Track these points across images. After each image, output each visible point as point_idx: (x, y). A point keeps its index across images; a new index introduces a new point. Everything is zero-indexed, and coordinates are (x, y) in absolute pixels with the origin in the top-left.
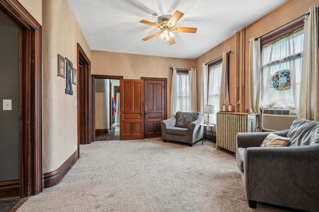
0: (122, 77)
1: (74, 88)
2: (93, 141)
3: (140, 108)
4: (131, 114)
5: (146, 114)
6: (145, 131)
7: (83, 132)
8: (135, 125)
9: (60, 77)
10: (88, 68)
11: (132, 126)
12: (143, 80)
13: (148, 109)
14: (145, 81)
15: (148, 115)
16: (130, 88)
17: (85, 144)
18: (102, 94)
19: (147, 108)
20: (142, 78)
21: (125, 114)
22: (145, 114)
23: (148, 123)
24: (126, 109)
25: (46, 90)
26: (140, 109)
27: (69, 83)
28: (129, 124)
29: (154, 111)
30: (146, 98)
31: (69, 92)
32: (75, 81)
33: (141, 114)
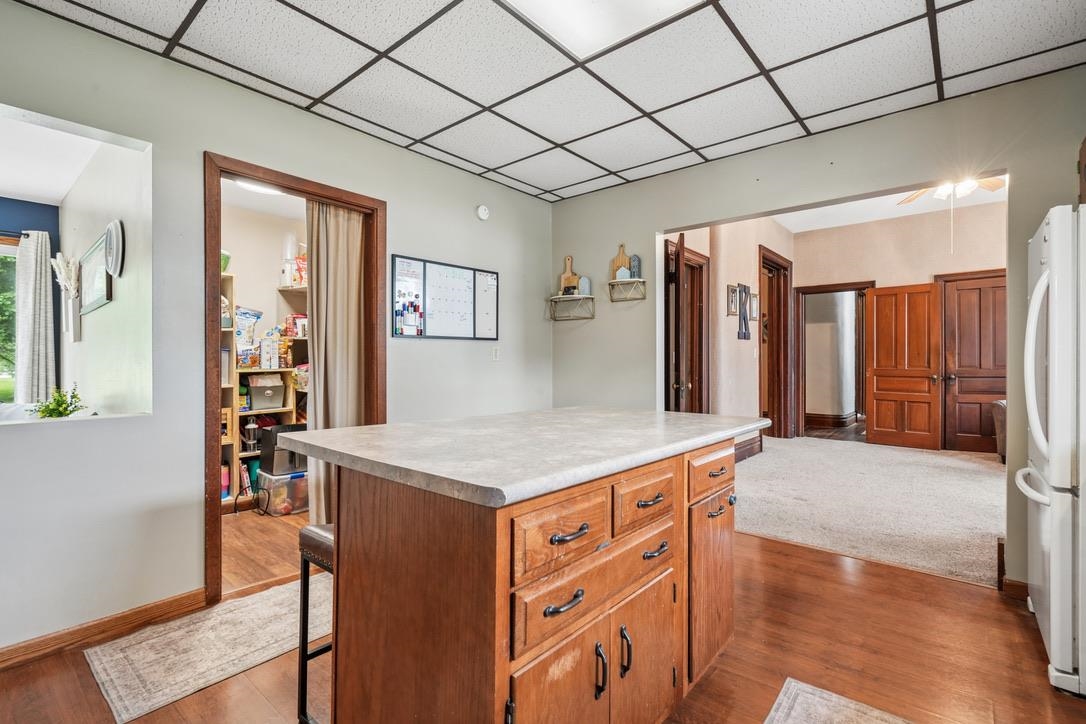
0: (872, 284)
1: (754, 327)
2: (798, 436)
3: (929, 363)
4: (896, 379)
5: (950, 378)
6: (948, 430)
7: (776, 412)
8: (910, 408)
9: (730, 317)
10: (785, 276)
11: (903, 410)
12: (941, 283)
13: (960, 366)
14: (948, 284)
15: (960, 382)
16: (896, 310)
17: (779, 436)
18: (827, 326)
19: (954, 363)
20: (937, 277)
21: (879, 378)
22: (947, 379)
23: (960, 408)
24: (883, 363)
25: (714, 337)
26: (926, 365)
27: (744, 319)
28: (893, 403)
29: (982, 373)
30: (954, 332)
31: (744, 335)
32: (754, 315)
33: (930, 379)
